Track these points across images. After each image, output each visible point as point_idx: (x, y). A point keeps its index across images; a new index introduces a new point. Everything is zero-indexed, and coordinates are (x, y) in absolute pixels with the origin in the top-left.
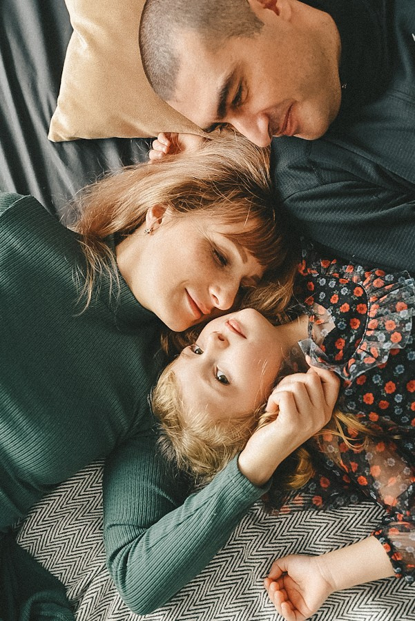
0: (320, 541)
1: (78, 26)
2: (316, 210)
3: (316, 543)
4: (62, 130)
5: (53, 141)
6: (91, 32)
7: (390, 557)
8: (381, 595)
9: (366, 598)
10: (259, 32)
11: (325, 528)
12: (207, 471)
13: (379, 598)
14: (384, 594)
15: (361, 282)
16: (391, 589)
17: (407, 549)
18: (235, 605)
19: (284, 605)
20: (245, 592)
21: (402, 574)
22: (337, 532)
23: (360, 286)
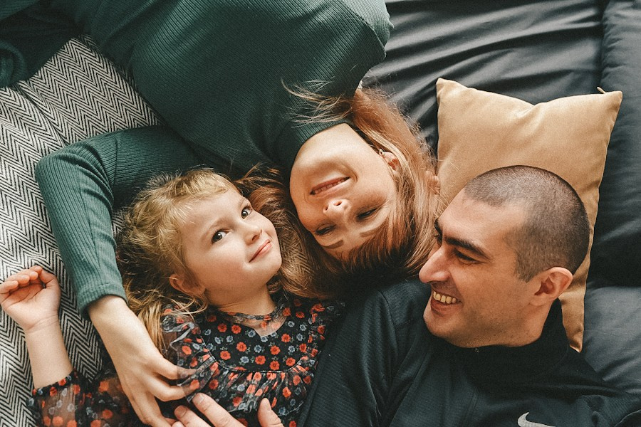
0: (68, 320)
1: (537, 110)
2: (373, 322)
3: (66, 316)
4: (447, 91)
5: (437, 83)
6: (532, 122)
7: (54, 385)
8: (15, 377)
9: (12, 363)
10: (520, 278)
11: (80, 324)
12: (135, 217)
13: (12, 375)
14: (16, 379)
15: (300, 364)
16: (20, 386)
17: (60, 401)
18: (10, 239)
19: (16, 283)
20: (21, 249)
21: (36, 396)
22: (76, 336)
23: (296, 363)
